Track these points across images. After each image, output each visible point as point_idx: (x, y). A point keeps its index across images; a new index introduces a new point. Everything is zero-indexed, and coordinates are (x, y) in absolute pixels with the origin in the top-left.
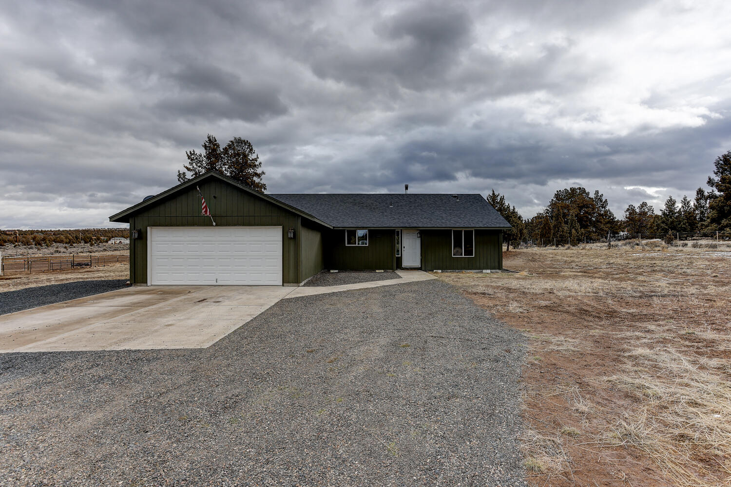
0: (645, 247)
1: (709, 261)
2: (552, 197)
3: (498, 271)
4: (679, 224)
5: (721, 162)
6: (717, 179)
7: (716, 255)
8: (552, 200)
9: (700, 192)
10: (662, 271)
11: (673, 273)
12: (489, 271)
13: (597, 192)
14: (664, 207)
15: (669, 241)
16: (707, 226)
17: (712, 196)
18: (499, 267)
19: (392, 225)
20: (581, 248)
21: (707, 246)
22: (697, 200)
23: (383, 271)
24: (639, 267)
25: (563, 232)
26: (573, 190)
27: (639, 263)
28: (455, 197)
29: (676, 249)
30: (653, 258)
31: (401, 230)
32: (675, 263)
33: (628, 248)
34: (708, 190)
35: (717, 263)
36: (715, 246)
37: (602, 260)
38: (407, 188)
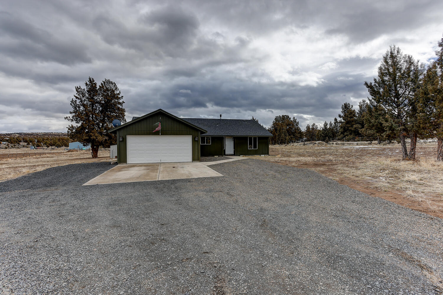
0: (319, 144)
1: (343, 150)
2: (274, 120)
3: (267, 155)
4: (329, 134)
5: (344, 107)
6: (342, 115)
7: (345, 147)
8: (274, 121)
9: (336, 119)
10: (327, 154)
11: (332, 154)
12: (263, 155)
13: (294, 118)
14: (323, 126)
15: (327, 142)
16: (339, 135)
17: (341, 122)
18: (268, 154)
19: (222, 135)
20: (292, 145)
21: (341, 144)
22: (335, 123)
23: (218, 156)
24: (319, 153)
25: (282, 137)
26: (283, 116)
27: (319, 151)
28: (244, 121)
29: (330, 145)
30: (323, 149)
31: (225, 137)
32: (332, 151)
33: (312, 145)
34: (339, 119)
35: (345, 150)
36: (344, 144)
37: (304, 151)
38: (221, 116)
